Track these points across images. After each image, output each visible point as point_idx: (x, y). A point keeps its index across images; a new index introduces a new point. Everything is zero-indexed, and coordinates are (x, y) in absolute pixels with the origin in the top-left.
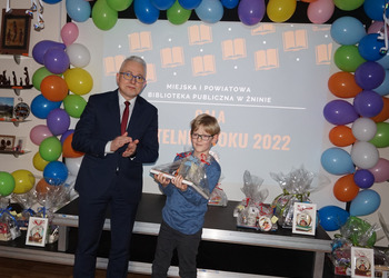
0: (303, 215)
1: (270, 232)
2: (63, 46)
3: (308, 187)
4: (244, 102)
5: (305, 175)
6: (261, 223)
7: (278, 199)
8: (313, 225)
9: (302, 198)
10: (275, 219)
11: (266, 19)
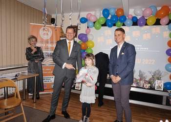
0: (159, 84)
1: (148, 89)
2: (86, 35)
3: (160, 75)
4: (139, 49)
5: (160, 72)
6: (145, 86)
7: (151, 79)
8: (162, 87)
9: (158, 79)
10: (149, 85)
11: (146, 25)
